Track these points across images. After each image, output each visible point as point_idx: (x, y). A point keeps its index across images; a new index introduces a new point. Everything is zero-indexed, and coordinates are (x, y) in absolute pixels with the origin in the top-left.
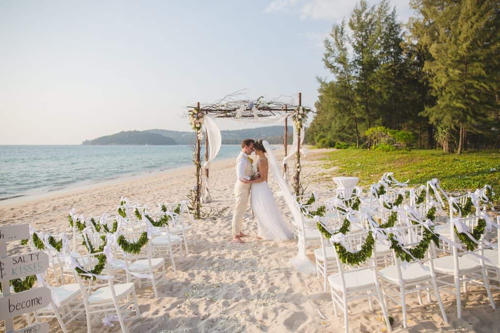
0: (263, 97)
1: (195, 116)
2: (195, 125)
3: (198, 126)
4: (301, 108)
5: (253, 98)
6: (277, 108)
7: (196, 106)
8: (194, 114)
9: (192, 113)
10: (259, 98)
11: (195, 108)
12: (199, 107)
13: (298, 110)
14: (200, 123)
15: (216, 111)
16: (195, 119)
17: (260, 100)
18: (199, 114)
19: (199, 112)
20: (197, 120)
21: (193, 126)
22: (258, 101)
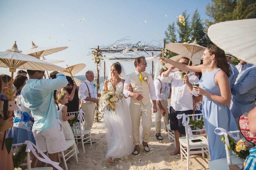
0: (140, 42)
1: (95, 54)
2: (96, 60)
3: (98, 60)
4: (166, 49)
5: (134, 43)
6: (149, 49)
7: (97, 48)
8: (95, 53)
9: (94, 52)
10: (138, 43)
11: (96, 49)
12: (98, 48)
13: (164, 50)
14: (99, 59)
15: (110, 51)
16: (96, 56)
17: (138, 44)
18: (98, 53)
19: (99, 52)
20: (97, 56)
21: (95, 60)
22: (137, 44)
